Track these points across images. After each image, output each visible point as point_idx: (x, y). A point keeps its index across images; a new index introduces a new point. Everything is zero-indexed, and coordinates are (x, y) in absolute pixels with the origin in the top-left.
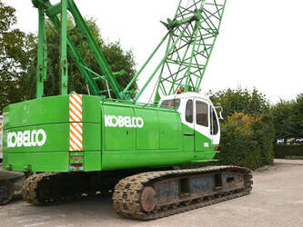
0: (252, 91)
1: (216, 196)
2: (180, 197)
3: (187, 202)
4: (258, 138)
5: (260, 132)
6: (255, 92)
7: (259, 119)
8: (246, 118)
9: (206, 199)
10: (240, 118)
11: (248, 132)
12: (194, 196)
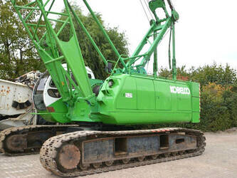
0: (225, 67)
1: (162, 156)
2: (114, 156)
3: (125, 160)
4: (228, 104)
5: (229, 99)
6: (228, 67)
7: (228, 88)
8: (217, 87)
9: (149, 158)
10: (213, 87)
11: (219, 99)
12: (133, 155)
